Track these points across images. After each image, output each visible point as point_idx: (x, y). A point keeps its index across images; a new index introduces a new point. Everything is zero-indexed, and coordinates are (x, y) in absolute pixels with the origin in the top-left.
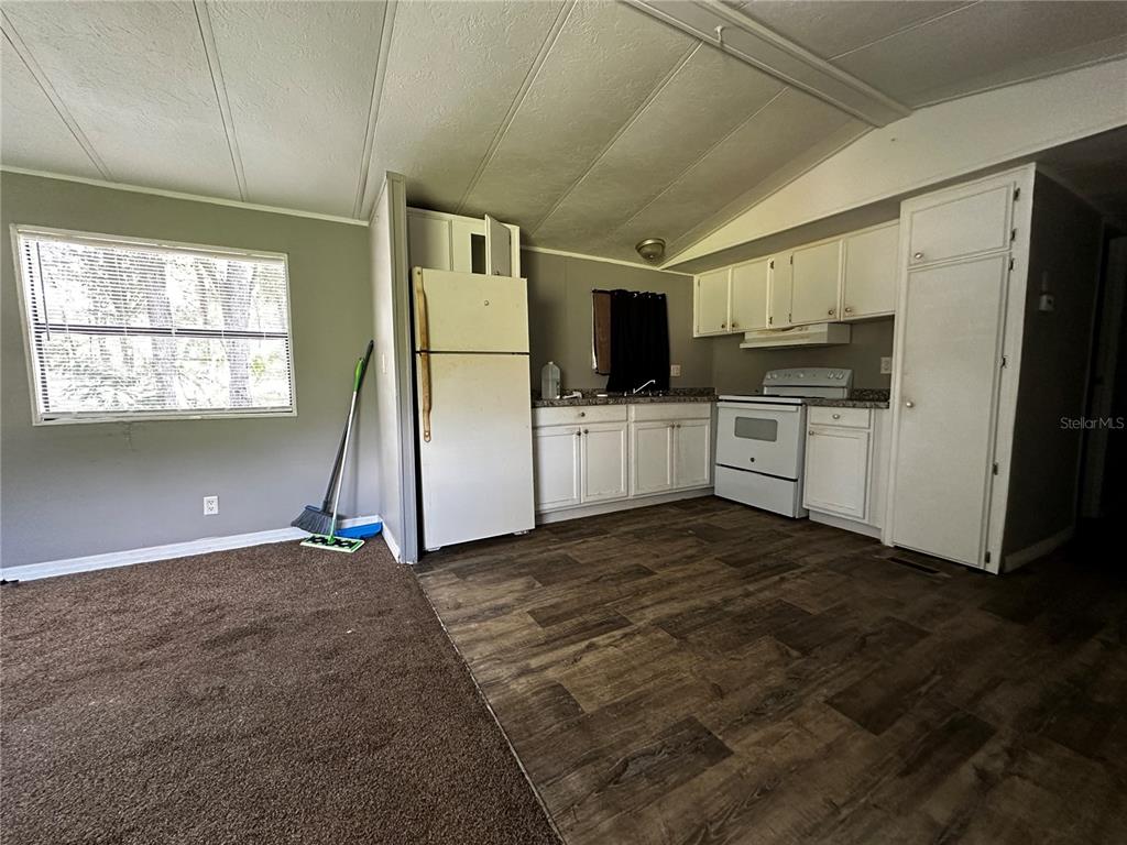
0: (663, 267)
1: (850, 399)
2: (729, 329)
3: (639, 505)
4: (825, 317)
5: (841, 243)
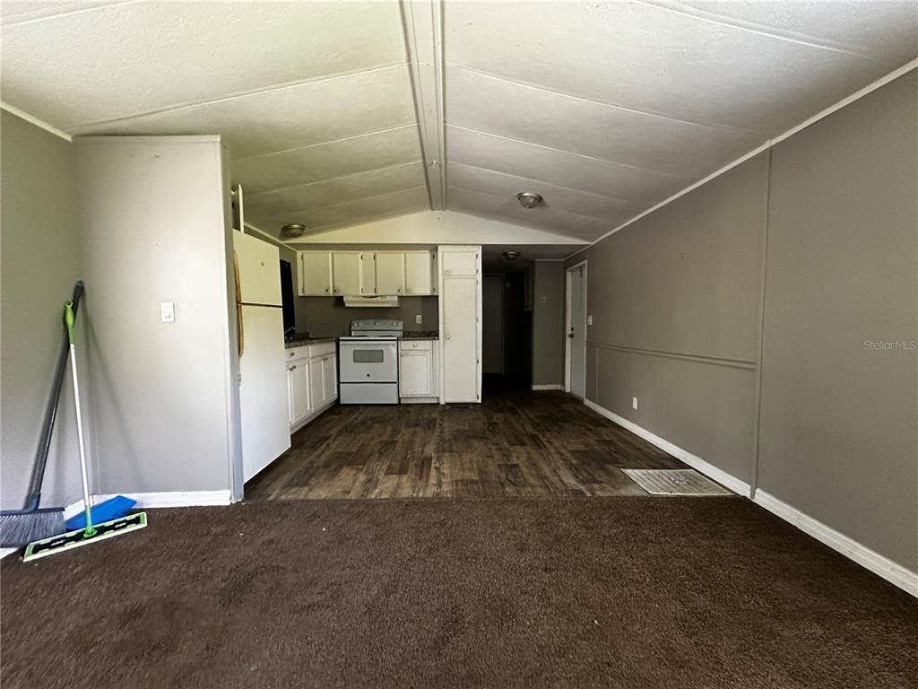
0: (286, 242)
1: (404, 336)
2: (331, 293)
3: (316, 416)
4: (396, 292)
5: (403, 255)
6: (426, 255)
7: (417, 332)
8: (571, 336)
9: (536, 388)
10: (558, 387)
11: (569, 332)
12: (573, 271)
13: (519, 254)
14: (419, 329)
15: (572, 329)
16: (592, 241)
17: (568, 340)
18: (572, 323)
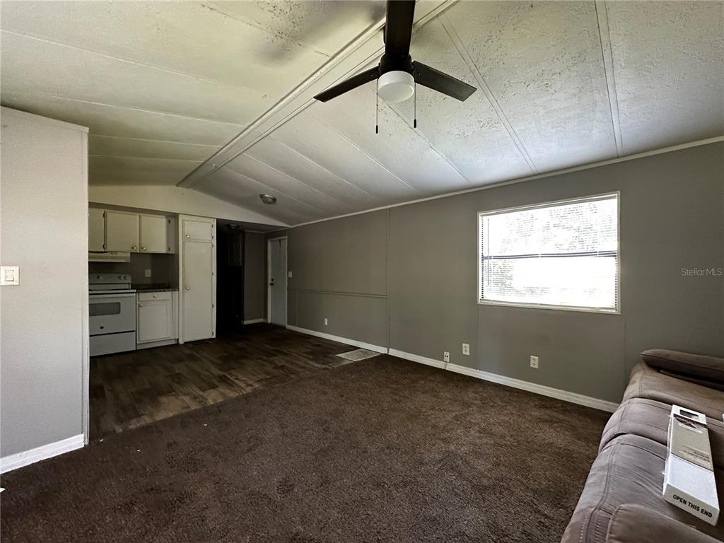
4: (130, 249)
5: (138, 217)
6: (162, 221)
7: (147, 285)
8: (272, 284)
9: (246, 322)
10: (261, 320)
11: (270, 281)
12: (272, 241)
13: (238, 226)
14: (149, 282)
15: (272, 280)
16: (292, 225)
17: (270, 288)
18: (272, 275)
